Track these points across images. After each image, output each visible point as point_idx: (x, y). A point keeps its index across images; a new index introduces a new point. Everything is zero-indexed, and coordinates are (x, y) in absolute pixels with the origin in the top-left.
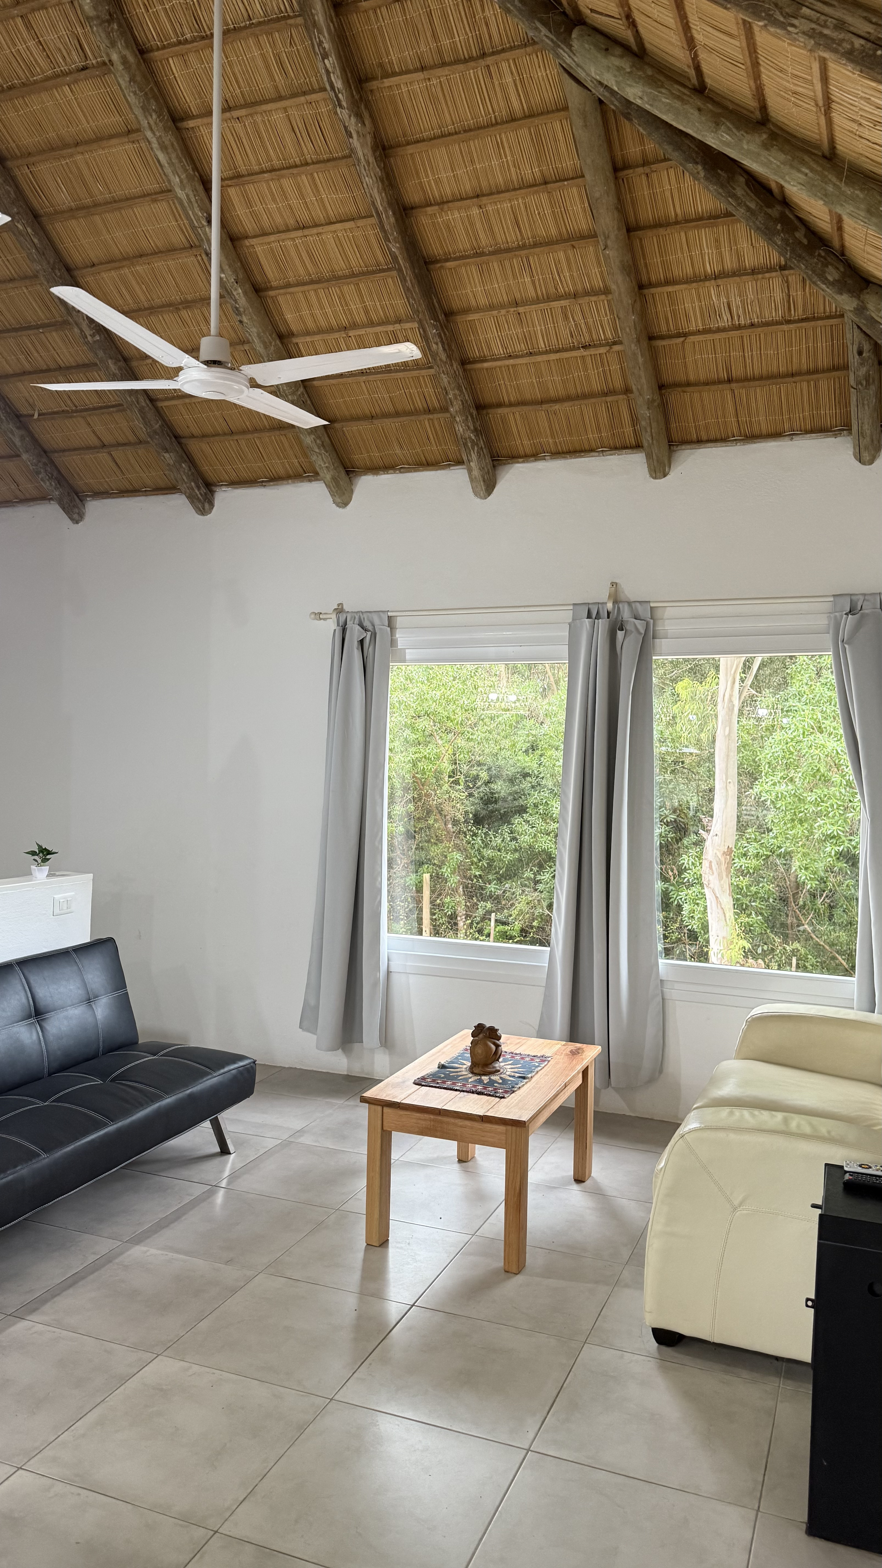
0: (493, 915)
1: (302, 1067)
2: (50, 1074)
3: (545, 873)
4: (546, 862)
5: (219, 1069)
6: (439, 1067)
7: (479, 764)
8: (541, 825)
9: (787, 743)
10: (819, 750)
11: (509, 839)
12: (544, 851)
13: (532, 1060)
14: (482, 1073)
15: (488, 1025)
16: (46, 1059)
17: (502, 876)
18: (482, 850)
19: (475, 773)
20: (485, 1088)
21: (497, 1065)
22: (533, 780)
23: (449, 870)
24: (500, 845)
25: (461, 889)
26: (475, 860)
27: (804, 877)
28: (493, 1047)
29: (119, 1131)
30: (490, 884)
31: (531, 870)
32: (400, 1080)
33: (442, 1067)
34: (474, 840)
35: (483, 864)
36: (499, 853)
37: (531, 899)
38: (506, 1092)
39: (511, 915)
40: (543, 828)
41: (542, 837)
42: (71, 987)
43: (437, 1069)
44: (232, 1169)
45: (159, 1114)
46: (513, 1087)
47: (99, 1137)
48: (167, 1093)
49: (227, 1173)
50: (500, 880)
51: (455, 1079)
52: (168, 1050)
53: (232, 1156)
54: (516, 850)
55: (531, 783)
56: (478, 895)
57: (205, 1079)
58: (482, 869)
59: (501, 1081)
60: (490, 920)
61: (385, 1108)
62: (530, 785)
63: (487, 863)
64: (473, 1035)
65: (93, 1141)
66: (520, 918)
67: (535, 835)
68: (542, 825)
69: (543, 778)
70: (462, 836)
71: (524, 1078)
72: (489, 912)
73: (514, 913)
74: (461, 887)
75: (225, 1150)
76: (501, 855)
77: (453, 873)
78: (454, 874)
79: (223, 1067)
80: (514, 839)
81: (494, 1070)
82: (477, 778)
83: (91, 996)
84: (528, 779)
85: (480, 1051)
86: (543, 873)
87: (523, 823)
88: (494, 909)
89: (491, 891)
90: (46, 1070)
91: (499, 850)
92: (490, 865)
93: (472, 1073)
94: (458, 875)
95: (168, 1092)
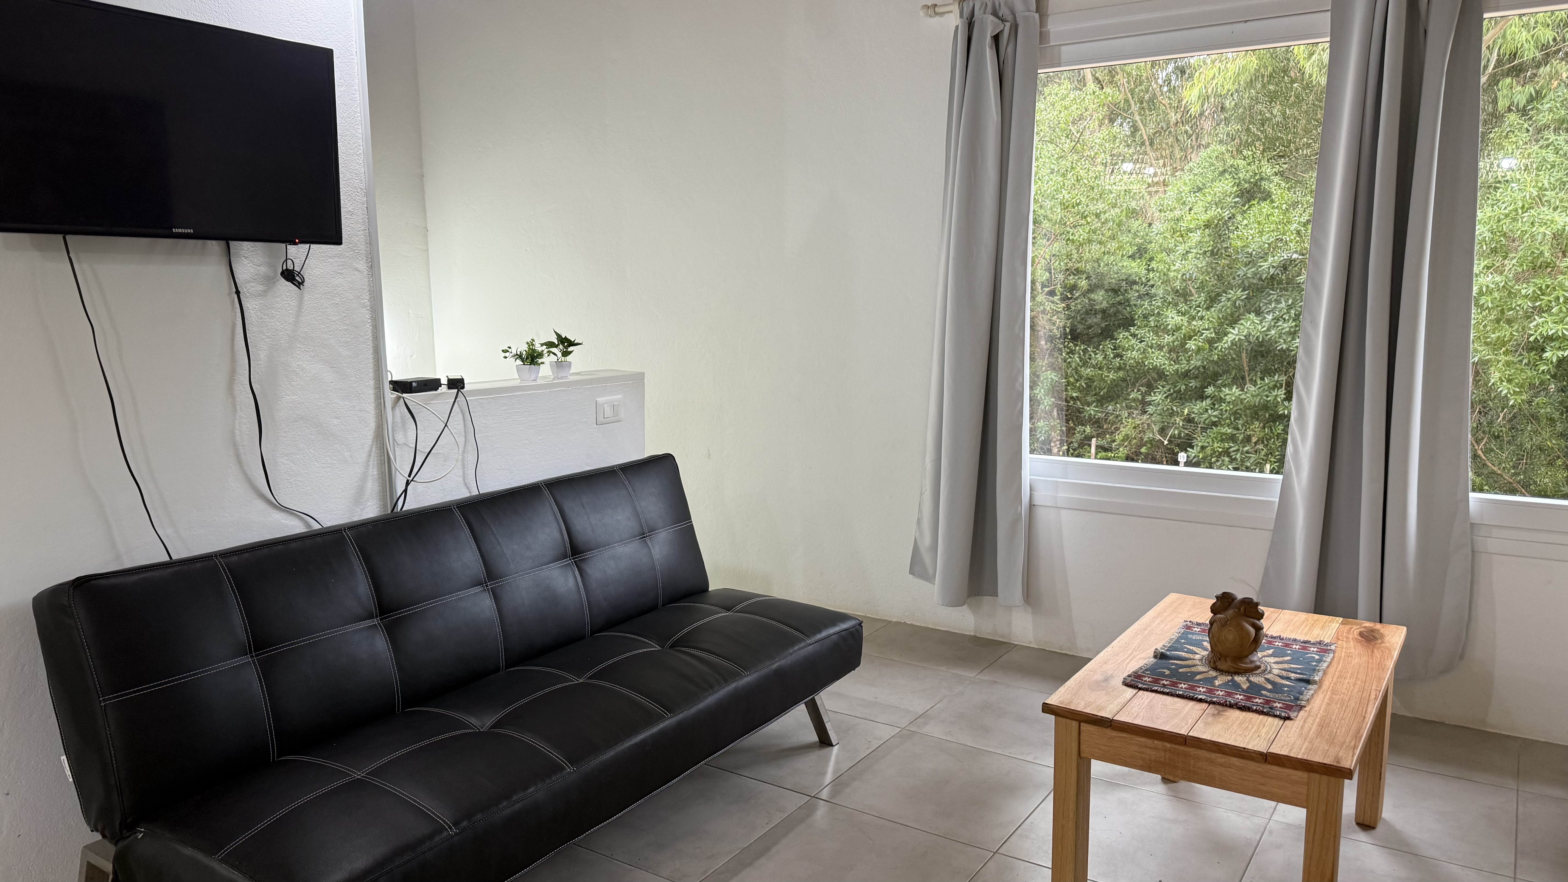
0: (1094, 440)
1: (914, 623)
2: (593, 632)
3: (1157, 394)
4: (1156, 381)
5: (814, 634)
6: (1155, 657)
7: (1078, 271)
8: (1151, 338)
9: (1499, 221)
10: (1544, 227)
11: (1112, 356)
12: (1155, 368)
13: (1304, 648)
14: (1232, 670)
15: (1240, 596)
16: (587, 612)
17: (1103, 397)
18: (1079, 369)
19: (1072, 282)
20: (1248, 699)
21: (1255, 658)
22: (1143, 290)
23: (1042, 391)
24: (1101, 363)
25: (1055, 413)
26: (1072, 380)
27: (1505, 392)
28: (1252, 631)
29: (680, 725)
30: (1088, 406)
31: (1139, 390)
32: (1098, 677)
33: (1161, 656)
34: (1070, 357)
35: (1081, 384)
36: (1100, 372)
37: (1138, 423)
38: (1289, 708)
39: (1114, 441)
40: (1154, 342)
41: (1153, 353)
42: (620, 518)
43: (1153, 660)
44: (835, 771)
45: (736, 698)
46: (1297, 699)
47: (653, 736)
48: (746, 669)
49: (829, 778)
50: (1102, 401)
51: (1189, 677)
52: (745, 604)
53: (835, 749)
54: (1120, 368)
55: (1138, 291)
56: (1075, 418)
57: (796, 648)
58: (1080, 390)
59: (1270, 687)
60: (1090, 446)
61: (1082, 724)
62: (1137, 294)
63: (1085, 383)
64: (1214, 609)
65: (643, 742)
66: (1126, 444)
67: (1144, 350)
68: (1153, 339)
69: (1152, 286)
70: (1056, 354)
71: (1308, 682)
72: (1089, 438)
73: (1119, 437)
74: (1055, 410)
75: (825, 741)
76: (1102, 374)
77: (1046, 394)
78: (1048, 395)
79: (820, 631)
80: (1120, 356)
81: (1252, 665)
82: (1073, 288)
83: (646, 530)
84: (1135, 287)
85: (1230, 637)
86: (1155, 393)
87: (1130, 337)
88: (1095, 433)
89: (1091, 414)
90: (588, 628)
91: (1100, 369)
92: (1089, 386)
93: (1215, 669)
94: (1052, 397)
95: (747, 667)
